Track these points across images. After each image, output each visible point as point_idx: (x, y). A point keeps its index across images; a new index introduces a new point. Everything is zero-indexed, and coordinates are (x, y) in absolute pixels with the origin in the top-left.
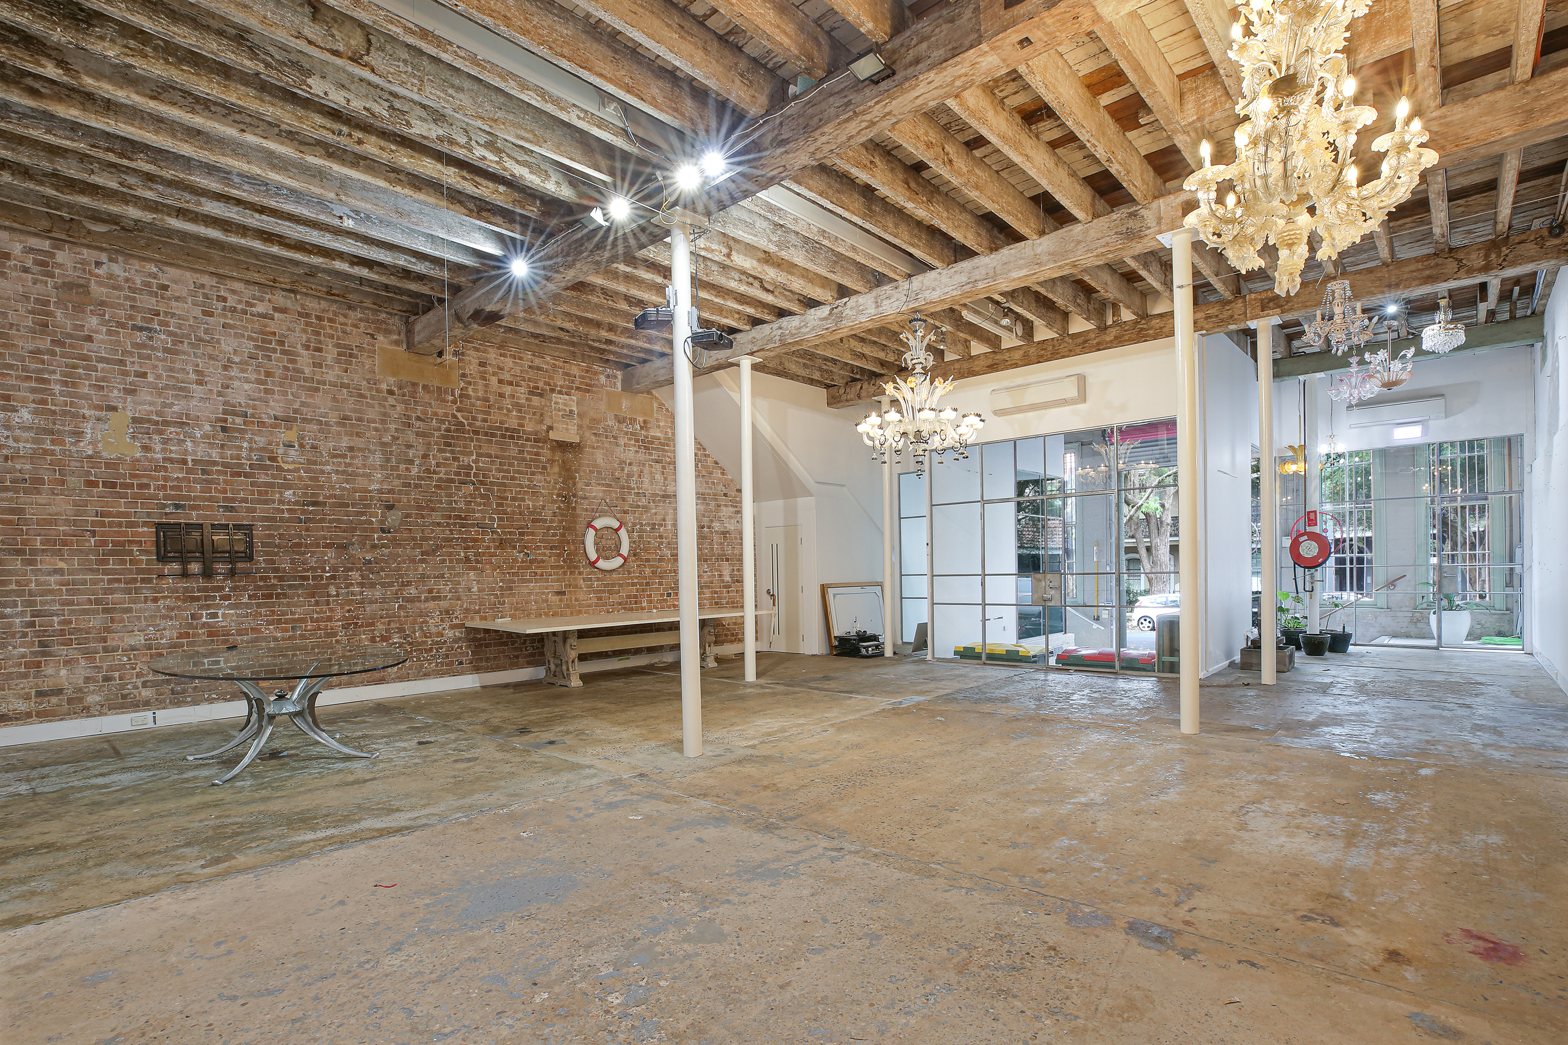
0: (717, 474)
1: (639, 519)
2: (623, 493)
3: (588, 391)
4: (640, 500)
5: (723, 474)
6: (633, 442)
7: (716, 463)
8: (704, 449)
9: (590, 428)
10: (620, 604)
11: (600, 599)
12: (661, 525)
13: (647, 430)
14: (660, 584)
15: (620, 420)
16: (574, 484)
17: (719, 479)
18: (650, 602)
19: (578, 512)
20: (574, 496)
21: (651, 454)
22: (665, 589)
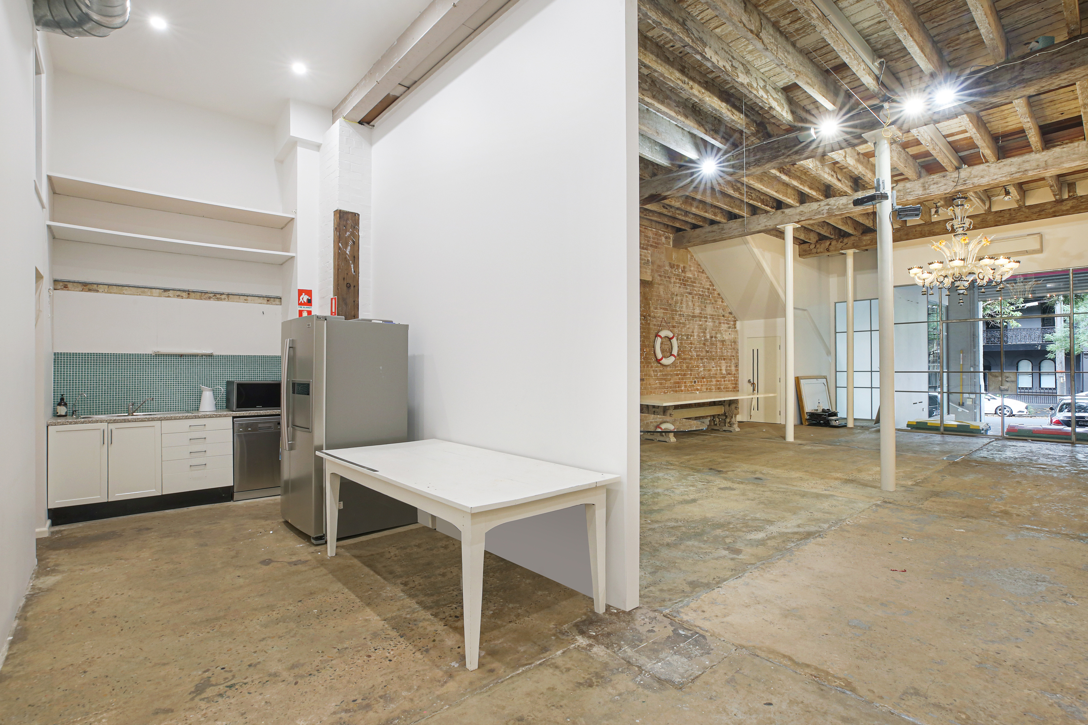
0: (719, 302)
1: (681, 331)
2: (672, 314)
3: (656, 247)
4: (681, 319)
5: (722, 302)
6: (678, 281)
7: (719, 294)
8: (713, 286)
9: (657, 271)
10: (671, 387)
11: (661, 384)
12: (691, 336)
13: (685, 273)
14: (691, 375)
15: (672, 266)
16: (649, 308)
17: (720, 305)
18: (685, 386)
19: (651, 326)
20: (649, 316)
21: (687, 289)
22: (693, 379)
